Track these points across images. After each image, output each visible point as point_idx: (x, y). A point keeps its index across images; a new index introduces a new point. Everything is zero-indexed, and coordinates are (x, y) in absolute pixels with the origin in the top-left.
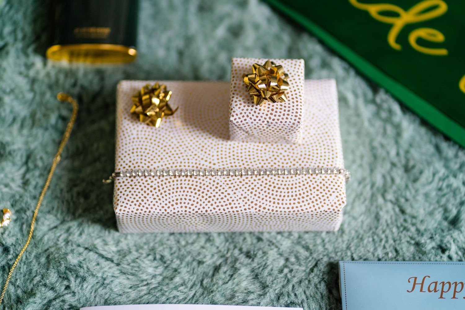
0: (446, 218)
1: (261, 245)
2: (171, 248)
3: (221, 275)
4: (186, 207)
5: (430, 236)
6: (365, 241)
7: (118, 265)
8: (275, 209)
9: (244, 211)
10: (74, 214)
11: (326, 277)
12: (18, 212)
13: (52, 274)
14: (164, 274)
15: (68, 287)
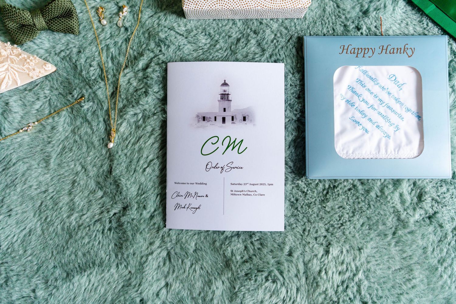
0: (361, 11)
1: (262, 26)
2: (214, 28)
3: (241, 44)
4: (222, 6)
5: (352, 21)
6: (317, 24)
7: (186, 38)
8: (272, 7)
9: (254, 8)
10: (161, 8)
11: (296, 45)
12: (130, 7)
13: (152, 43)
14: (211, 43)
15: (160, 51)
